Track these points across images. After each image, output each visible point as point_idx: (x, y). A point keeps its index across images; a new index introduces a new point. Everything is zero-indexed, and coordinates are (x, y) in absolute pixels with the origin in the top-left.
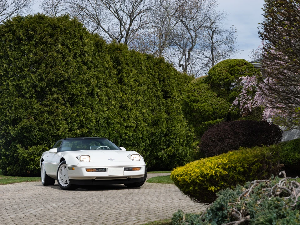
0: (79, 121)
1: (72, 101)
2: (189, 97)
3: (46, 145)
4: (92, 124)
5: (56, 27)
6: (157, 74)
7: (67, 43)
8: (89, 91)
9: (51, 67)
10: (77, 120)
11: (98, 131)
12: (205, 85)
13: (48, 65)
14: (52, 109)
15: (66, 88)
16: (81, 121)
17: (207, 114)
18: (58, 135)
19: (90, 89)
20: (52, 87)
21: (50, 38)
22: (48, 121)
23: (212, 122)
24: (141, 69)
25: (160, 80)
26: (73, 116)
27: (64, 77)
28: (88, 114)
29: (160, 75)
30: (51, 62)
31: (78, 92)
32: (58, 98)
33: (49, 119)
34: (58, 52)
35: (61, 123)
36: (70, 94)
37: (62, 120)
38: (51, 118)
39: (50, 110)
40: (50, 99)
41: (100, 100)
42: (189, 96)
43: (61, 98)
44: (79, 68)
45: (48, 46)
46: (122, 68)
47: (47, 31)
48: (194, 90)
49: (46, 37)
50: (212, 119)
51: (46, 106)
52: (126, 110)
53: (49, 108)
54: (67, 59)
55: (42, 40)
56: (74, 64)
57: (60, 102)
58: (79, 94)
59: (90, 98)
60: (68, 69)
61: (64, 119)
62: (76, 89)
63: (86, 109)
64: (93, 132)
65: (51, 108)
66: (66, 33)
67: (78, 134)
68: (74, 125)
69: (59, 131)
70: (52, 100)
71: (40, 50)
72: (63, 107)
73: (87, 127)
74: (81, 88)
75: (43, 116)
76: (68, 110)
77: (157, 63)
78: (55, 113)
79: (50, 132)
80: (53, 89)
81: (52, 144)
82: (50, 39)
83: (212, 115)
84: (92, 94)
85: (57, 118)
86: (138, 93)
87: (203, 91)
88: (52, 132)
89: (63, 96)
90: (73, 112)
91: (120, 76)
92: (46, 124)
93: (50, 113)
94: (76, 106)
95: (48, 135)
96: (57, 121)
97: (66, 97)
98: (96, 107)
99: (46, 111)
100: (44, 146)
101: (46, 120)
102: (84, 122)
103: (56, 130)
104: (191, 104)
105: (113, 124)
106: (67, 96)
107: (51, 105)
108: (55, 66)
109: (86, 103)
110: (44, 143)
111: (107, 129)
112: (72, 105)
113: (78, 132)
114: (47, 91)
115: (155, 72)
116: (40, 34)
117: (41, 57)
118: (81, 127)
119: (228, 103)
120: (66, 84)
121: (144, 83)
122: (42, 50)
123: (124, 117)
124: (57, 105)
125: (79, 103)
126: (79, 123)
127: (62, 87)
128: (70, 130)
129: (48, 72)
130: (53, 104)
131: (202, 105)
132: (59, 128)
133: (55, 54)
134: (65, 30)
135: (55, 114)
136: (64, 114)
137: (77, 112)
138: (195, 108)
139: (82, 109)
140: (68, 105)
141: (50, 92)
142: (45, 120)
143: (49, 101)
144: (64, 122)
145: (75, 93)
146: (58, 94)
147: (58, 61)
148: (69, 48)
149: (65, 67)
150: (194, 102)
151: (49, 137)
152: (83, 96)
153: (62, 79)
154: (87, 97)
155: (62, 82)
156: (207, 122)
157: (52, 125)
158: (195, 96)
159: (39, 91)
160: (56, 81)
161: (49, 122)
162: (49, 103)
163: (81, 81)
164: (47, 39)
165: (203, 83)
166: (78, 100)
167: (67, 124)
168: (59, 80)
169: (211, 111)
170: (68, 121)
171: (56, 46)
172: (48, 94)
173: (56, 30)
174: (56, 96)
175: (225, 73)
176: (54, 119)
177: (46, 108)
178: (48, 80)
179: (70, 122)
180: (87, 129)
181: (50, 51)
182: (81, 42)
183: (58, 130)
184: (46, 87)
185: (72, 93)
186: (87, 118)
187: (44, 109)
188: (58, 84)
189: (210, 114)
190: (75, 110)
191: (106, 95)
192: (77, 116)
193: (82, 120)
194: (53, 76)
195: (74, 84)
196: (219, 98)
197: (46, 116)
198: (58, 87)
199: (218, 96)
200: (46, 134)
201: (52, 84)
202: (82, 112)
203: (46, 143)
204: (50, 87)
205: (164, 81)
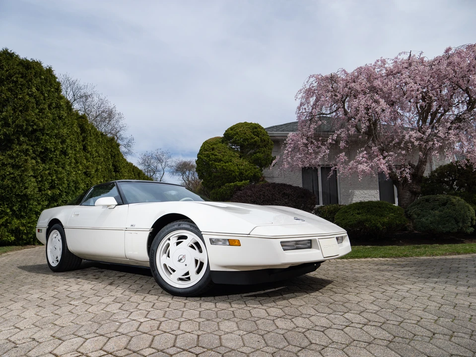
0: (50, 181)
1: (44, 156)
2: (208, 156)
3: (6, 206)
4: (64, 185)
5: (30, 67)
6: (110, 150)
7: (42, 89)
8: (63, 148)
9: (21, 111)
10: (48, 179)
11: (67, 193)
12: (223, 145)
13: (16, 108)
14: (18, 162)
15: (38, 139)
16: (53, 181)
17: (233, 174)
18: (25, 195)
19: (65, 146)
20: (20, 135)
21: (22, 77)
22: (12, 176)
23: (239, 184)
24: (99, 142)
25: (112, 156)
26: (45, 174)
27: (37, 126)
28: (61, 173)
29: (112, 151)
30: (21, 106)
31: (52, 146)
32: (27, 150)
33: (13, 174)
34: (30, 96)
35: (30, 181)
36: (42, 147)
37: (31, 176)
38: (17, 173)
39: (16, 163)
40: (18, 150)
41: (70, 163)
42: (208, 154)
43: (31, 151)
44: (54, 120)
45: (18, 87)
46: (87, 136)
47: (18, 70)
48: (213, 149)
49: (17, 75)
50: (239, 181)
51: (10, 158)
52: (89, 176)
53: (15, 161)
54: (42, 107)
55: (11, 78)
56: (49, 115)
57: (29, 155)
58: (53, 149)
59: (63, 156)
60: (42, 118)
61: (33, 176)
62: (50, 143)
63: (58, 167)
64: (63, 195)
65: (17, 160)
66: (41, 79)
67: (49, 196)
68: (45, 184)
69: (26, 190)
70: (20, 151)
71: (6, 89)
72: (34, 161)
73: (59, 189)
74: (55, 143)
75: (5, 170)
76: (39, 166)
77: (109, 141)
78: (22, 167)
79: (14, 190)
80: (22, 138)
81: (15, 206)
82: (21, 80)
83: (238, 177)
84: (64, 153)
85: (25, 173)
86: (98, 164)
87: (224, 151)
88: (17, 191)
89: (34, 148)
90: (45, 169)
91: (84, 143)
92: (8, 180)
93: (15, 167)
94: (48, 162)
95: (10, 194)
96: (26, 178)
97: (37, 150)
98: (68, 168)
99: (9, 164)
100: (4, 208)
101: (9, 175)
102: (56, 182)
103: (23, 188)
104: (212, 163)
105: (79, 188)
106: (39, 149)
107: (17, 158)
108: (27, 111)
109: (59, 161)
110: (4, 204)
111: (74, 193)
112: (44, 161)
113: (49, 192)
114: (14, 140)
115: (108, 148)
116: (7, 71)
117: (8, 98)
118: (52, 187)
119: (252, 164)
120: (38, 134)
121: (102, 155)
122: (10, 90)
123: (87, 184)
124: (26, 158)
125: (51, 159)
126: (51, 183)
127: (34, 137)
128: (40, 190)
129: (16, 117)
130: (21, 156)
131: (227, 164)
132: (26, 185)
133: (27, 97)
134: (40, 74)
135: (23, 169)
136: (34, 170)
137: (49, 169)
138: (218, 167)
139: (55, 167)
140: (39, 161)
141: (17, 142)
142: (7, 175)
143: (15, 153)
144: (33, 180)
145: (49, 147)
146: (27, 145)
147: (31, 105)
148: (44, 95)
149: (39, 115)
150: (215, 161)
151: (12, 197)
152: (58, 153)
153: (35, 127)
154: (60, 155)
155: (34, 131)
156: (232, 183)
157: (17, 181)
158: (216, 155)
159: (2, 139)
160: (27, 129)
161: (13, 178)
162: (14, 154)
163: (56, 136)
164: (17, 78)
165: (220, 142)
166: (51, 156)
167: (37, 182)
168: (30, 129)
169: (238, 172)
170: (38, 178)
171: (29, 88)
172: (14, 143)
173: (29, 71)
174: (25, 147)
175: (249, 133)
176: (21, 175)
177: (9, 160)
178: (17, 126)
179: (40, 179)
180: (59, 191)
181: (21, 94)
182: (56, 94)
183: (26, 188)
184: (13, 135)
185: (45, 147)
186: (60, 179)
187: (7, 160)
188: (29, 133)
189: (236, 175)
190: (47, 167)
191: (75, 159)
192: (49, 174)
193: (55, 180)
194: (23, 122)
195: (48, 137)
196: (242, 159)
197: (10, 169)
198: (27, 137)
199: (240, 157)
200: (8, 192)
201: (20, 131)
202: (55, 170)
203: (6, 204)
204: (17, 135)
205: (114, 157)
